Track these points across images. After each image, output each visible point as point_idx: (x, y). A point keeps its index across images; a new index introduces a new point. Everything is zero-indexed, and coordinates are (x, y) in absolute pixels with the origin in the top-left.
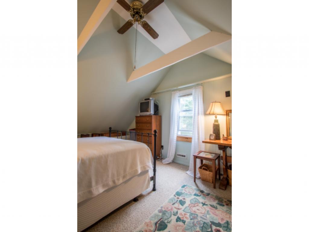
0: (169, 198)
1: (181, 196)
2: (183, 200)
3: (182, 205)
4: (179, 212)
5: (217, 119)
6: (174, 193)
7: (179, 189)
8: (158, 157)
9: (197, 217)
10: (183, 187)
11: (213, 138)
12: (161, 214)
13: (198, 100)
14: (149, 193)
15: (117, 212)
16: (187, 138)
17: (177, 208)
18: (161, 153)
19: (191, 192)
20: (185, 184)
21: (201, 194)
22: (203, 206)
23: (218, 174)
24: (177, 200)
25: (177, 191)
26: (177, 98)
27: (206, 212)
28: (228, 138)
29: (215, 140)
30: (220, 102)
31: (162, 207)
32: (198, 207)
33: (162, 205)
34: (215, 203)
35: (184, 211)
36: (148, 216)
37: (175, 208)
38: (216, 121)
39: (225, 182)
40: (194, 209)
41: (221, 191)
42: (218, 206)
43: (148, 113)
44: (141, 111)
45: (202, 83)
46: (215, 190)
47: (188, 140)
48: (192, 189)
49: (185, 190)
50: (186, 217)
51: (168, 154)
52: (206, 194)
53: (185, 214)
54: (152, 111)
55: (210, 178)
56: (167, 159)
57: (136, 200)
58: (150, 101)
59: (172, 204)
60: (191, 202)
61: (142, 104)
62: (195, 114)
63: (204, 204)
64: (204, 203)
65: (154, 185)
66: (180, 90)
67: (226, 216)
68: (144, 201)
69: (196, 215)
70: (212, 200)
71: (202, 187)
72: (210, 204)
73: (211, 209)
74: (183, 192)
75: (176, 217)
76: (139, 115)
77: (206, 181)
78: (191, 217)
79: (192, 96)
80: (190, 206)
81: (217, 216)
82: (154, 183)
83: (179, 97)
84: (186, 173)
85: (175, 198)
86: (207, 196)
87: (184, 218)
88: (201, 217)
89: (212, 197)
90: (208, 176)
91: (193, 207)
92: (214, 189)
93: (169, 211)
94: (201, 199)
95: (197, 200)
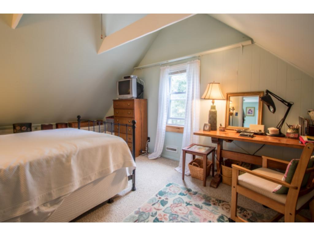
0: (149, 199)
1: (163, 196)
2: (165, 200)
3: (163, 205)
4: (159, 212)
5: (215, 104)
6: (157, 193)
7: (163, 188)
8: (143, 152)
9: (177, 218)
10: (169, 185)
11: (207, 128)
12: (137, 216)
13: (193, 80)
14: (127, 194)
15: (88, 215)
16: (179, 128)
17: (157, 208)
18: (147, 147)
19: (176, 191)
20: (171, 182)
21: (187, 193)
22: (186, 206)
23: (212, 170)
24: (159, 201)
25: (160, 190)
26: (167, 76)
27: (189, 213)
28: (227, 128)
29: (209, 131)
30: (219, 83)
31: (139, 209)
32: (180, 208)
33: (140, 207)
34: (200, 203)
35: (164, 211)
36: (122, 219)
37: (155, 208)
38: (213, 107)
39: (218, 179)
40: (176, 209)
41: (212, 189)
42: (204, 206)
43: (128, 97)
44: (120, 94)
45: (199, 56)
46: (204, 189)
47: (179, 130)
48: (178, 187)
49: (170, 190)
50: (165, 218)
51: (155, 147)
52: (193, 194)
53: (164, 215)
54: (134, 94)
55: (201, 175)
56: (153, 154)
57: (110, 201)
58: (132, 80)
59: (152, 204)
60: (173, 202)
61: (121, 83)
62: (188, 97)
63: (188, 204)
64: (188, 202)
65: (134, 185)
66: (171, 64)
67: (210, 216)
68: (120, 203)
69: (176, 216)
70: (198, 199)
71: (191, 185)
72: (195, 203)
73: (195, 209)
74: (167, 191)
75: (154, 218)
76: (117, 99)
77: (197, 178)
78: (171, 218)
79: (186, 73)
80: (172, 207)
81: (200, 216)
82: (133, 182)
83: (169, 73)
84: (175, 170)
85: (157, 198)
86: (193, 196)
87: (163, 218)
88: (182, 218)
89: (199, 196)
90: (198, 173)
91: (175, 207)
92: (204, 187)
93: (147, 212)
94: (186, 199)
95: (181, 200)
